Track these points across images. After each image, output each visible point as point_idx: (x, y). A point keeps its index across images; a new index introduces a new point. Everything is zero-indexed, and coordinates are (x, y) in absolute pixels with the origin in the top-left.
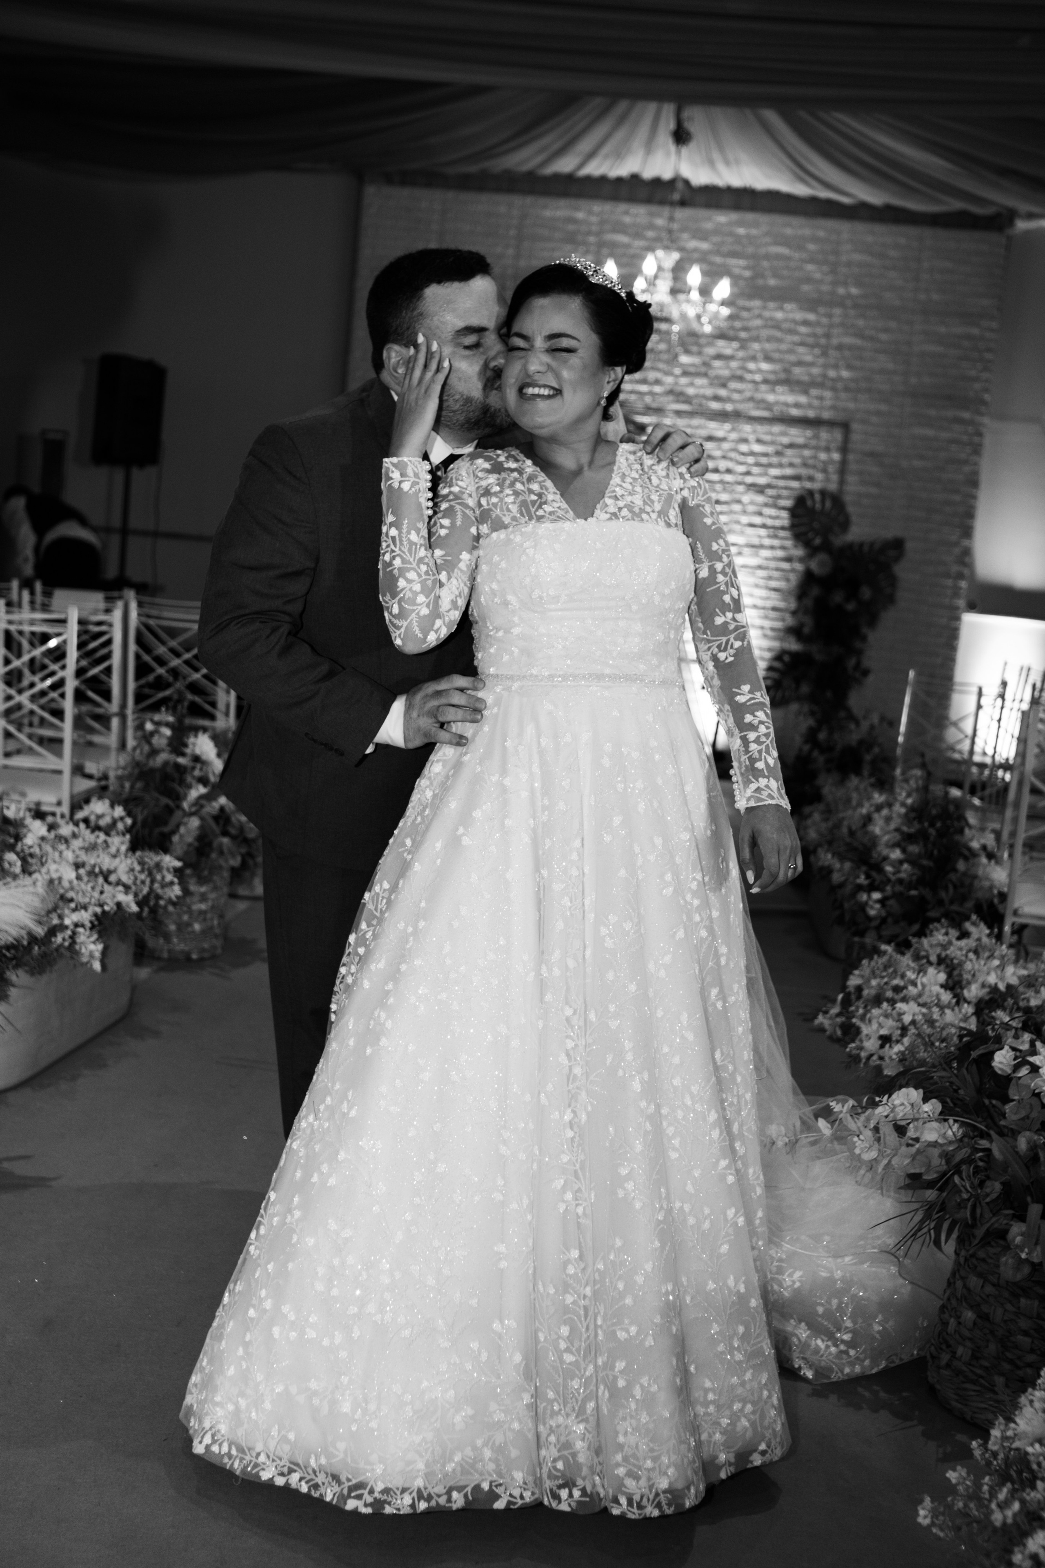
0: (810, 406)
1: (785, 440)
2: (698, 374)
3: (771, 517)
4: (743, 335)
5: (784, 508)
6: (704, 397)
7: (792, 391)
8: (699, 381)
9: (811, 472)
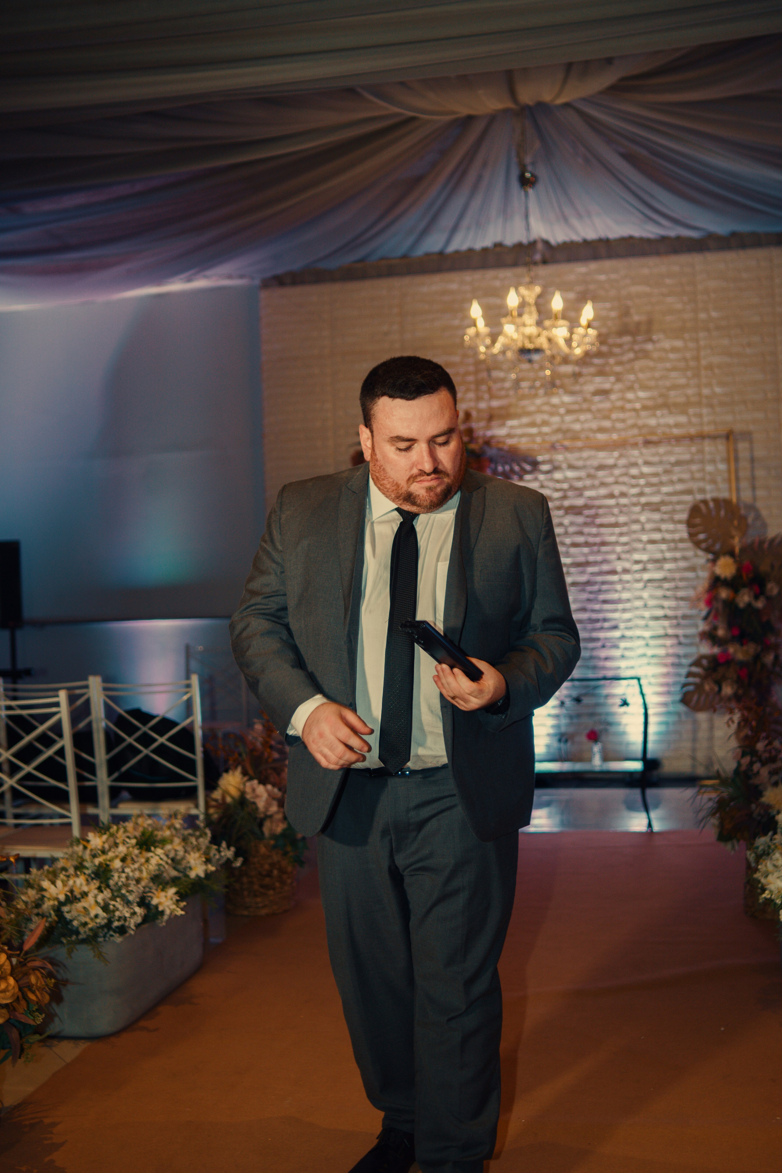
0: (690, 423)
1: (672, 459)
2: (581, 411)
3: (667, 531)
4: (618, 369)
5: (680, 522)
6: (591, 430)
7: (671, 413)
8: (582, 417)
9: (701, 484)
